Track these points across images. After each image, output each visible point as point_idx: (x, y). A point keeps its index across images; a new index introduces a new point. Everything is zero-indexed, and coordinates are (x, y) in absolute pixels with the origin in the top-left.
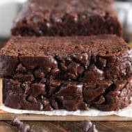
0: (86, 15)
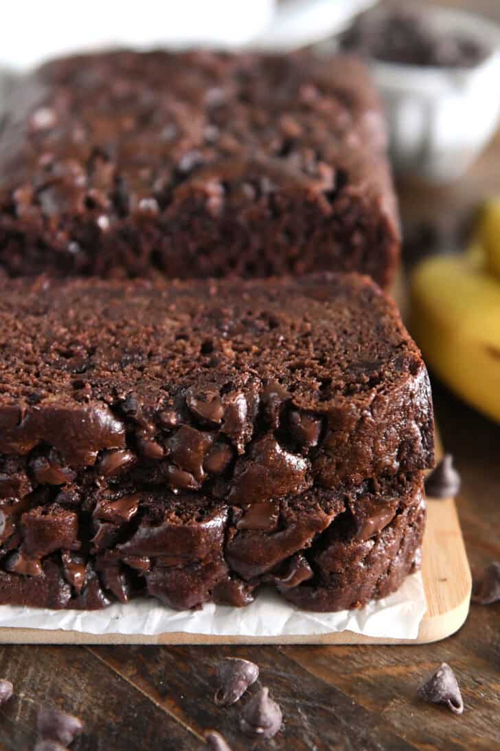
0: (256, 185)
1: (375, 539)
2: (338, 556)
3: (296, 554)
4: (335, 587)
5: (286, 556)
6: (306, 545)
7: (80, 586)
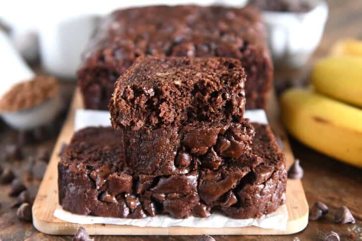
1: (264, 184)
2: (248, 191)
3: (229, 191)
4: (247, 206)
5: (225, 192)
6: (234, 186)
7: (133, 208)
